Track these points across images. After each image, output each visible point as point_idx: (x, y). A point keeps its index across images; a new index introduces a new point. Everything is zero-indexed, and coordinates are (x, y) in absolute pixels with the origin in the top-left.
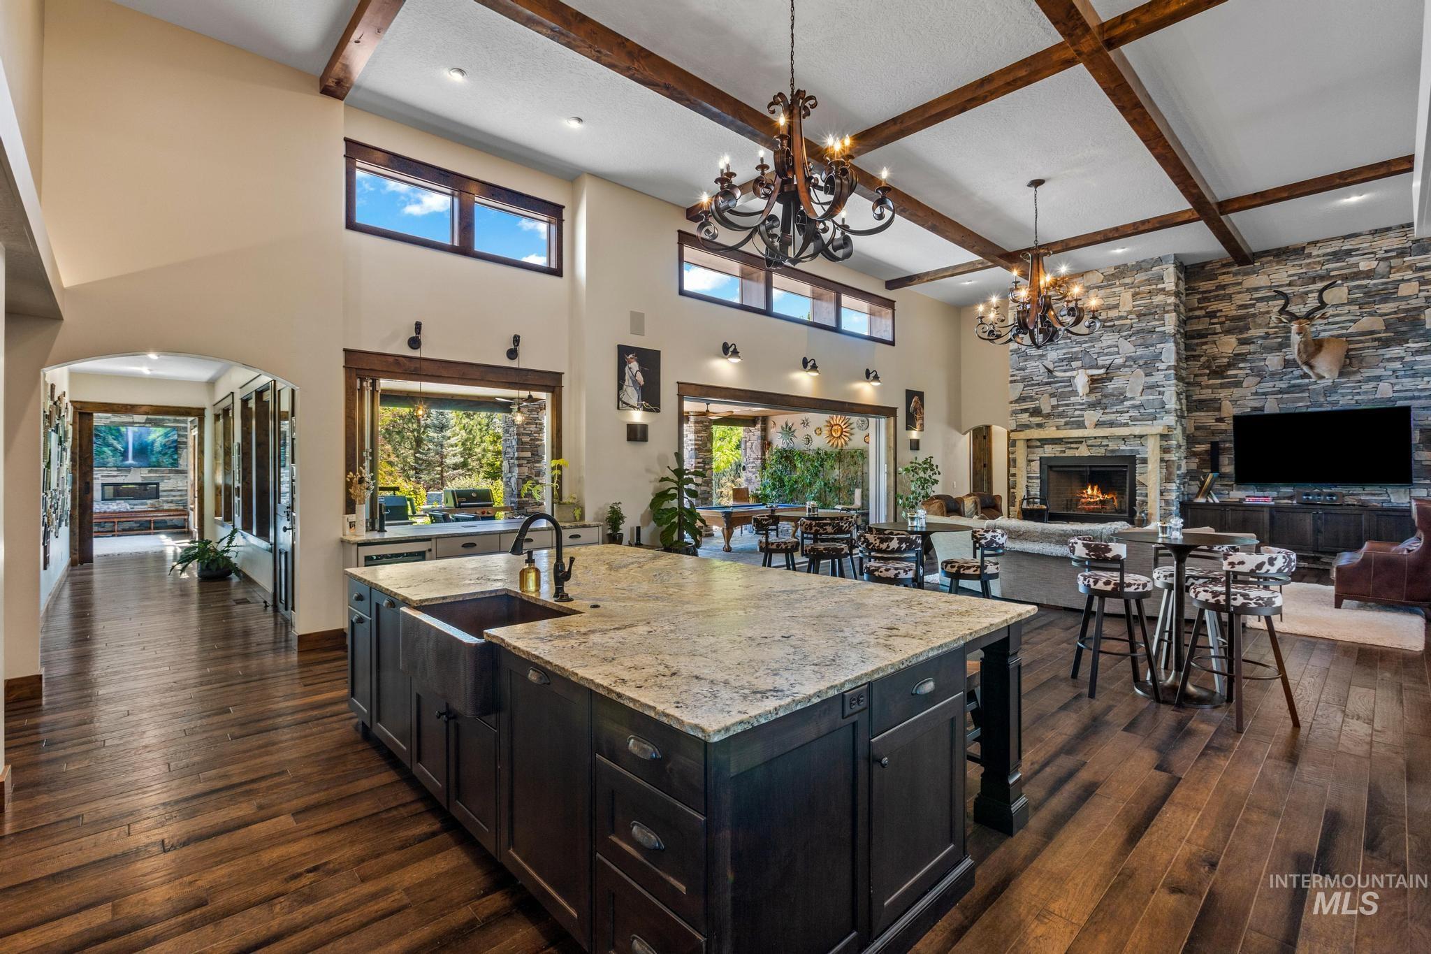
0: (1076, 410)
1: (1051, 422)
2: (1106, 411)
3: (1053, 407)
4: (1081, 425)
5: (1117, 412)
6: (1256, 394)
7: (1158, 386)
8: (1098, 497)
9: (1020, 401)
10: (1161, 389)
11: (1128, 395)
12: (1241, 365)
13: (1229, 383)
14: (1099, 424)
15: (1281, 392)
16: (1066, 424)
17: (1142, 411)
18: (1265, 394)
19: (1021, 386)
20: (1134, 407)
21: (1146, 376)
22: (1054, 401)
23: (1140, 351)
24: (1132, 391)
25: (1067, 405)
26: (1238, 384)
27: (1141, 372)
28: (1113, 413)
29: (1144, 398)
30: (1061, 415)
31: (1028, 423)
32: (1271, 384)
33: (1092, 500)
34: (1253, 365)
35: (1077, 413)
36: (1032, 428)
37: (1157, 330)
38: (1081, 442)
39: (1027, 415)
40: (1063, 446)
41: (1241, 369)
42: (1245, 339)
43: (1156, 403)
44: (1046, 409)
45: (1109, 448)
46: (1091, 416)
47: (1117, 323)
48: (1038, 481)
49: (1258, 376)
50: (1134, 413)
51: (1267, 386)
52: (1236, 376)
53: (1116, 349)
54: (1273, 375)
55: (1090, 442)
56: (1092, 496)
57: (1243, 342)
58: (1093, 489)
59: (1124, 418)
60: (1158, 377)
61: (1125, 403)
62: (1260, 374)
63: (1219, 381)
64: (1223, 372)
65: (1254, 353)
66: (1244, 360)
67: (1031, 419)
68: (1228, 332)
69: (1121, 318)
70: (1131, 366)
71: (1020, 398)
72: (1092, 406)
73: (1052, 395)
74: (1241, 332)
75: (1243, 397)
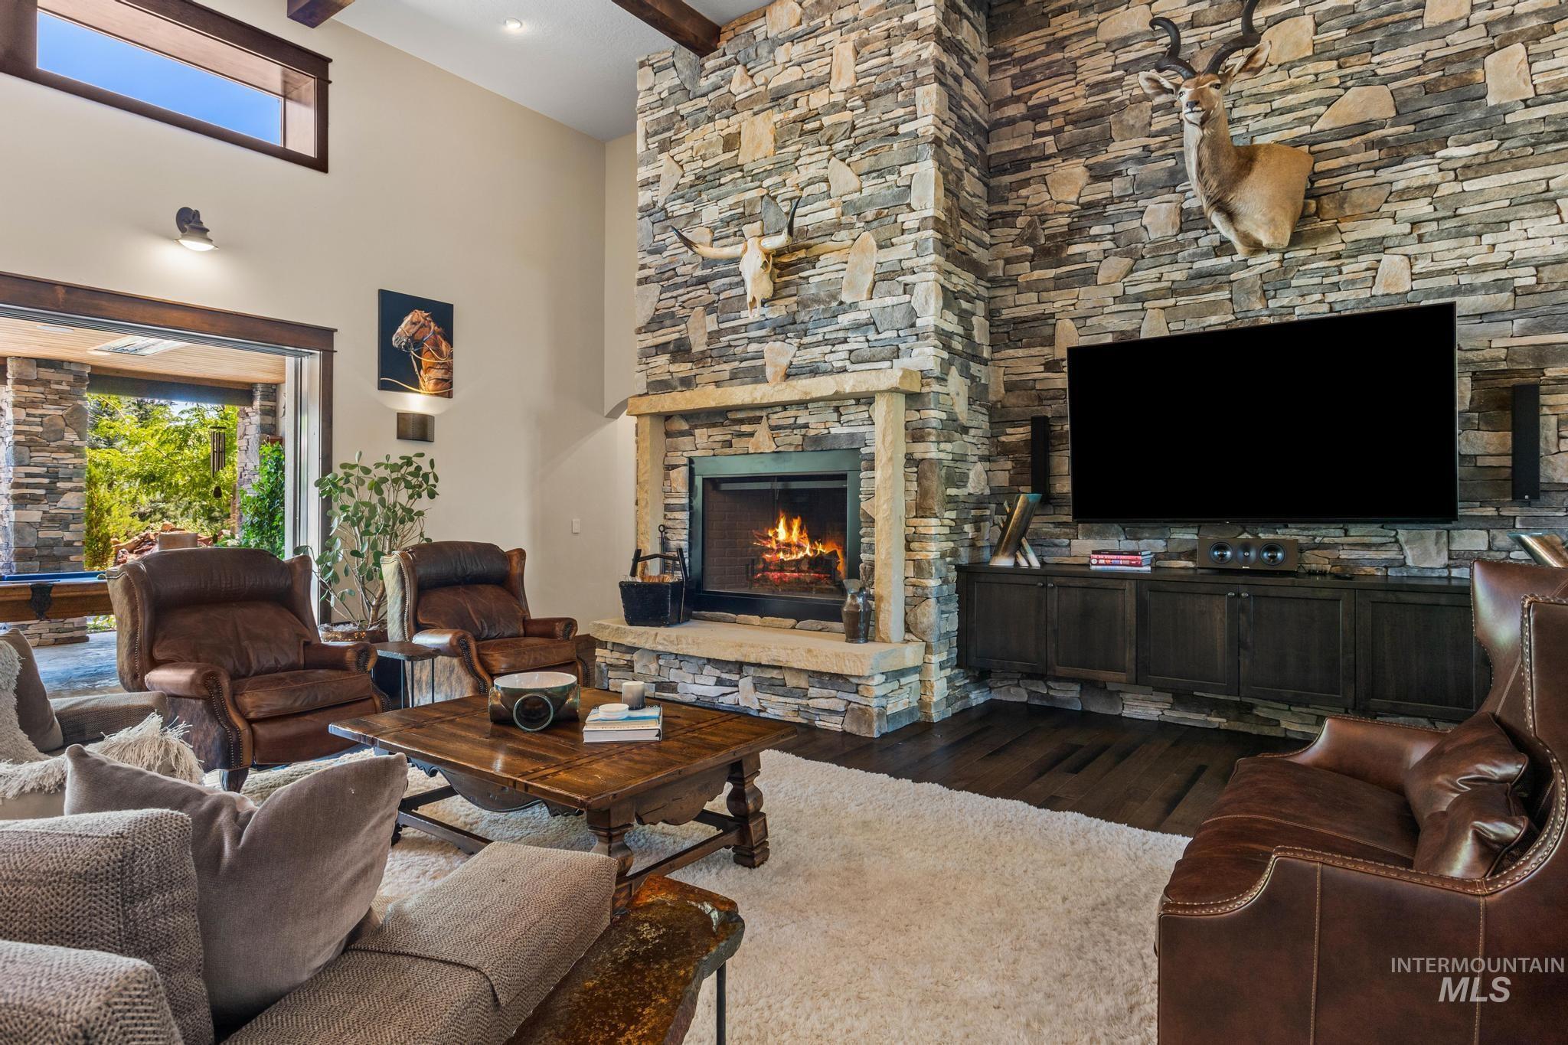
0: (751, 340)
1: (707, 374)
2: (805, 340)
3: (714, 336)
4: (757, 376)
5: (825, 342)
6: (1123, 298)
7: (903, 272)
8: (800, 547)
9: (654, 326)
10: (908, 278)
11: (846, 297)
12: (1095, 230)
13: (1070, 275)
14: (791, 374)
15: (1173, 291)
16: (734, 376)
17: (872, 336)
18: (1141, 298)
19: (654, 289)
20: (857, 327)
21: (880, 247)
22: (711, 323)
23: (870, 187)
24: (853, 285)
25: (735, 330)
26: (1088, 277)
27: (869, 239)
28: (818, 344)
29: (877, 302)
30: (723, 357)
31: (667, 377)
32: (1154, 273)
33: (787, 558)
34: (1119, 228)
35: (753, 347)
36: (674, 389)
37: (902, 129)
38: (757, 420)
39: (663, 359)
40: (727, 430)
41: (1094, 239)
42: (1103, 165)
43: (899, 315)
44: (699, 344)
45: (812, 433)
46: (779, 354)
47: (827, 121)
48: (684, 516)
49: (1128, 254)
50: (856, 342)
51: (1146, 279)
52: (1083, 257)
53: (823, 186)
54: (1159, 248)
55: (777, 419)
56: (787, 546)
57: (1099, 174)
58: (789, 529)
59: (838, 357)
60: (903, 249)
61: (840, 318)
62: (1130, 249)
63: (1051, 273)
64: (1060, 249)
65: (1121, 199)
66: (1101, 218)
67: (673, 368)
68: (1068, 152)
69: (834, 108)
70: (851, 226)
71: (652, 321)
72: (781, 329)
73: (710, 309)
74: (1095, 152)
75: (1099, 309)
